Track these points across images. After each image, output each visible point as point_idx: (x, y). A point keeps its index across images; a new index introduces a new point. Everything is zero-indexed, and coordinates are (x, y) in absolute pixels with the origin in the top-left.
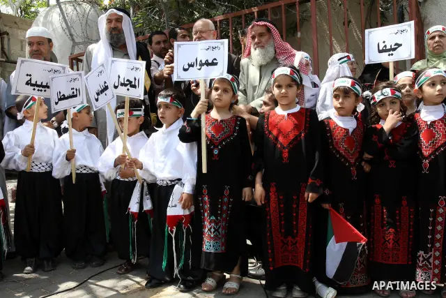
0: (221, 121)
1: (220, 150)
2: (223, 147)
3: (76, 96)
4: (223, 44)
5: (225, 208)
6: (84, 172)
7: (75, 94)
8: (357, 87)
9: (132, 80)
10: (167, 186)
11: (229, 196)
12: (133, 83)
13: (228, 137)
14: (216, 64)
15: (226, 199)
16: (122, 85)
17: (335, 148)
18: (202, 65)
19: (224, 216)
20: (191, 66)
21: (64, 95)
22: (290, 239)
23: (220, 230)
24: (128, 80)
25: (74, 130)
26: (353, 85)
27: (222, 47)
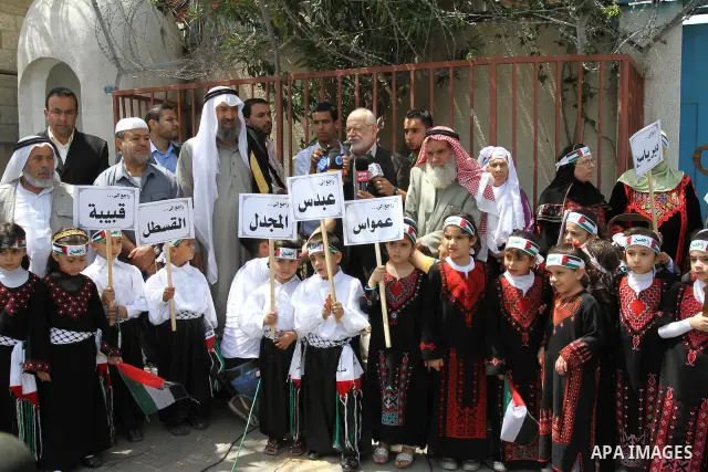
0: (401, 280)
1: (398, 314)
2: (403, 311)
3: (179, 227)
4: (396, 201)
5: (403, 376)
6: (186, 318)
7: (178, 224)
8: (533, 248)
9: (277, 218)
10: (330, 349)
11: (408, 365)
12: (278, 222)
13: (408, 299)
14: (391, 225)
15: (404, 368)
16: (262, 225)
17: (506, 311)
18: (374, 226)
19: (402, 385)
20: (362, 227)
21: (158, 226)
22: (467, 409)
23: (397, 402)
24: (270, 219)
25: (172, 266)
26: (528, 246)
27: (395, 204)
